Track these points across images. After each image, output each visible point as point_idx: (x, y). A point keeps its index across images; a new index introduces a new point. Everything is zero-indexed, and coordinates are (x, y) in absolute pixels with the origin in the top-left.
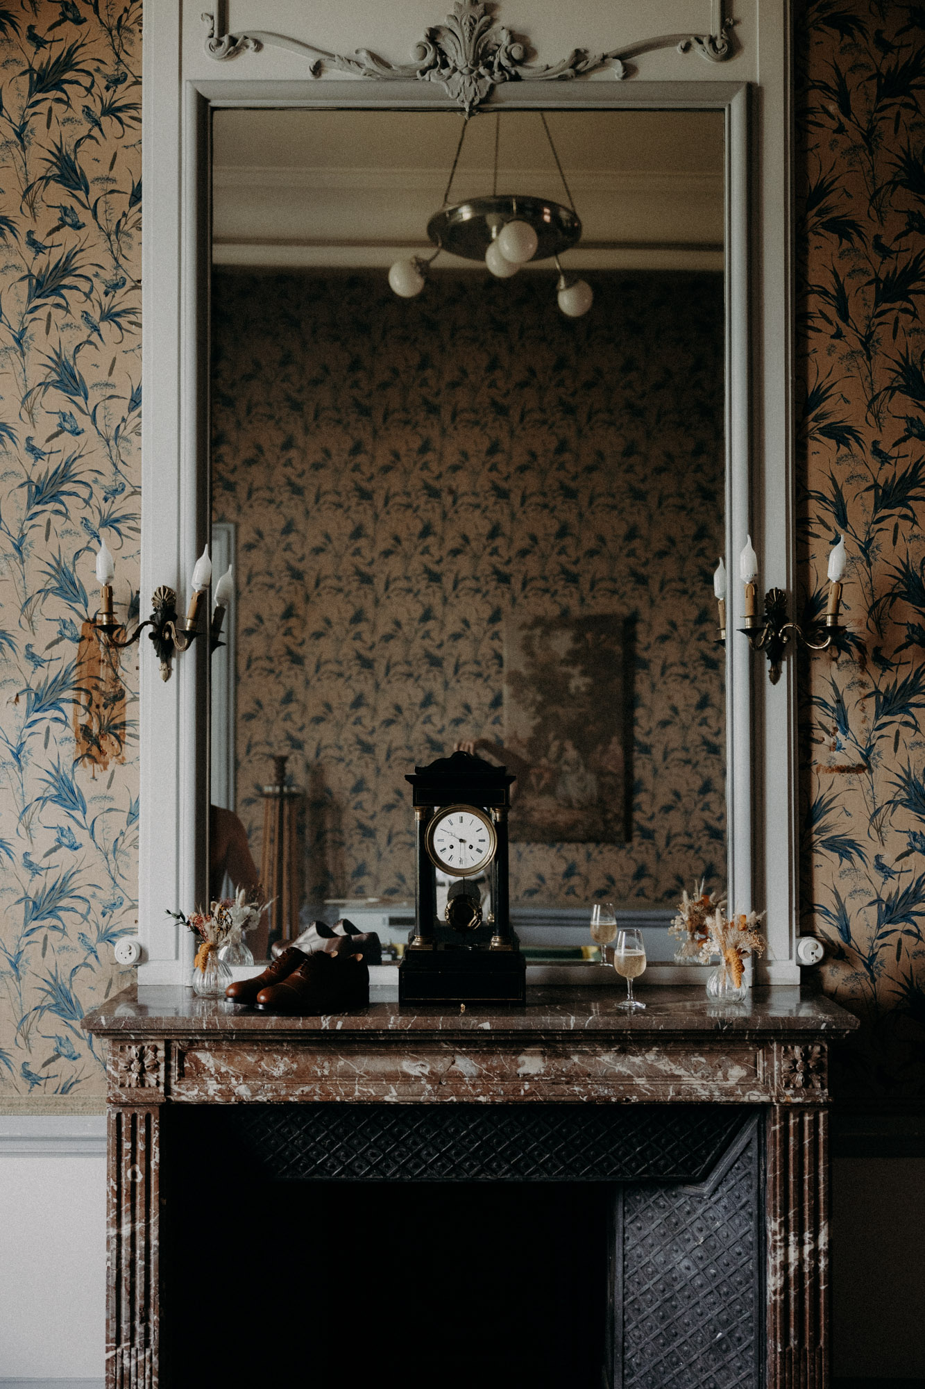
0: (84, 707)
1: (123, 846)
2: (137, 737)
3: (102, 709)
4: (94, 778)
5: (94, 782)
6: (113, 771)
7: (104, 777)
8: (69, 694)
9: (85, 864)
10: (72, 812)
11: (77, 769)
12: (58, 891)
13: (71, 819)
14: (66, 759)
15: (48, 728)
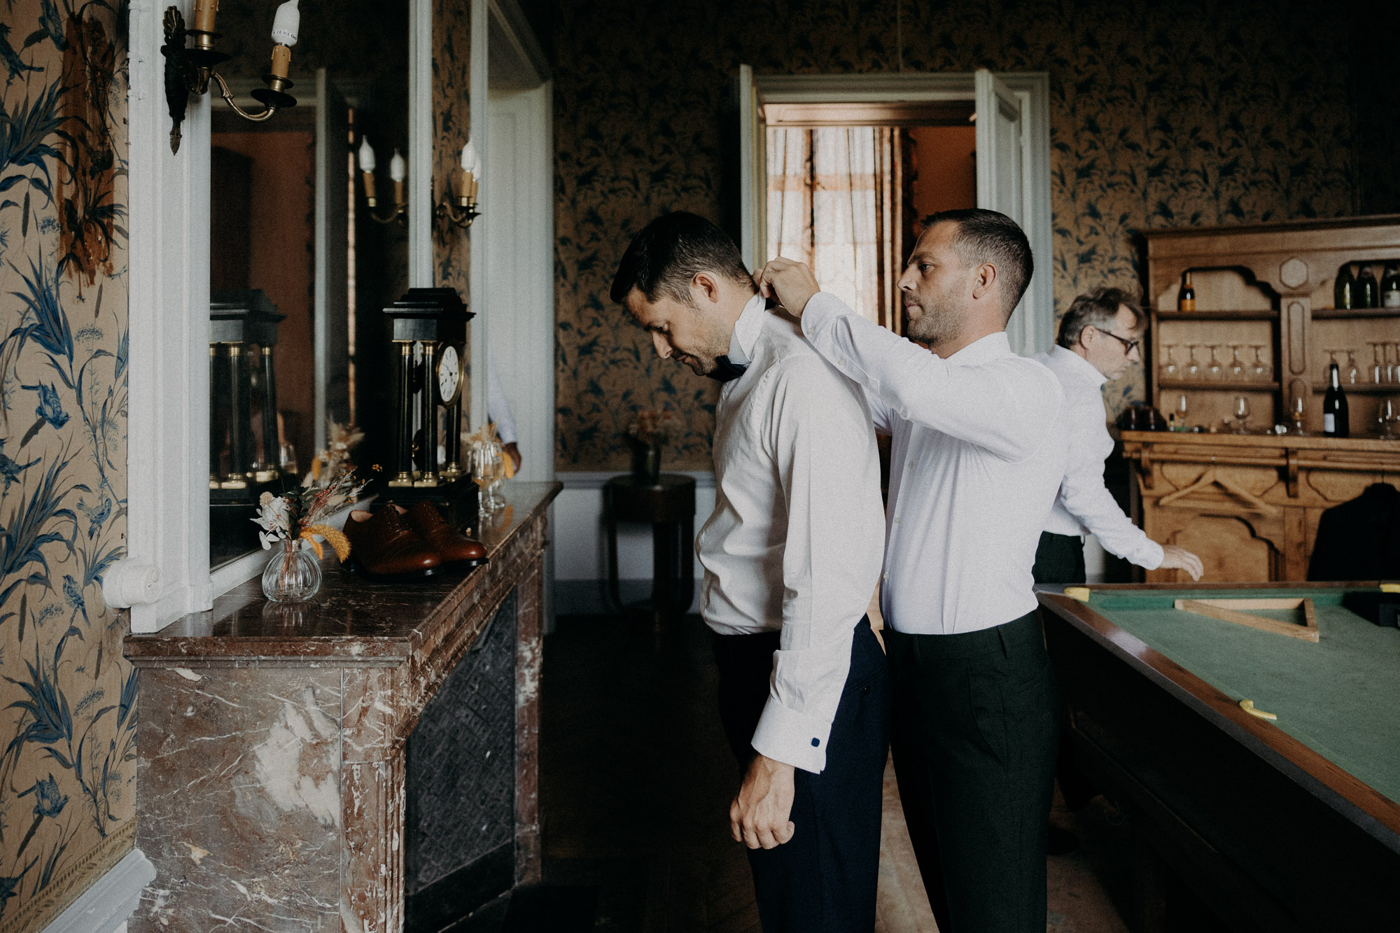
0: (69, 167)
1: (111, 414)
2: (126, 236)
3: (88, 178)
4: (80, 297)
5: (81, 302)
6: (101, 286)
7: (90, 293)
8: (51, 140)
9: (71, 453)
10: (56, 357)
11: (63, 278)
12: (40, 507)
13: (56, 371)
14: (49, 259)
15: (27, 196)
